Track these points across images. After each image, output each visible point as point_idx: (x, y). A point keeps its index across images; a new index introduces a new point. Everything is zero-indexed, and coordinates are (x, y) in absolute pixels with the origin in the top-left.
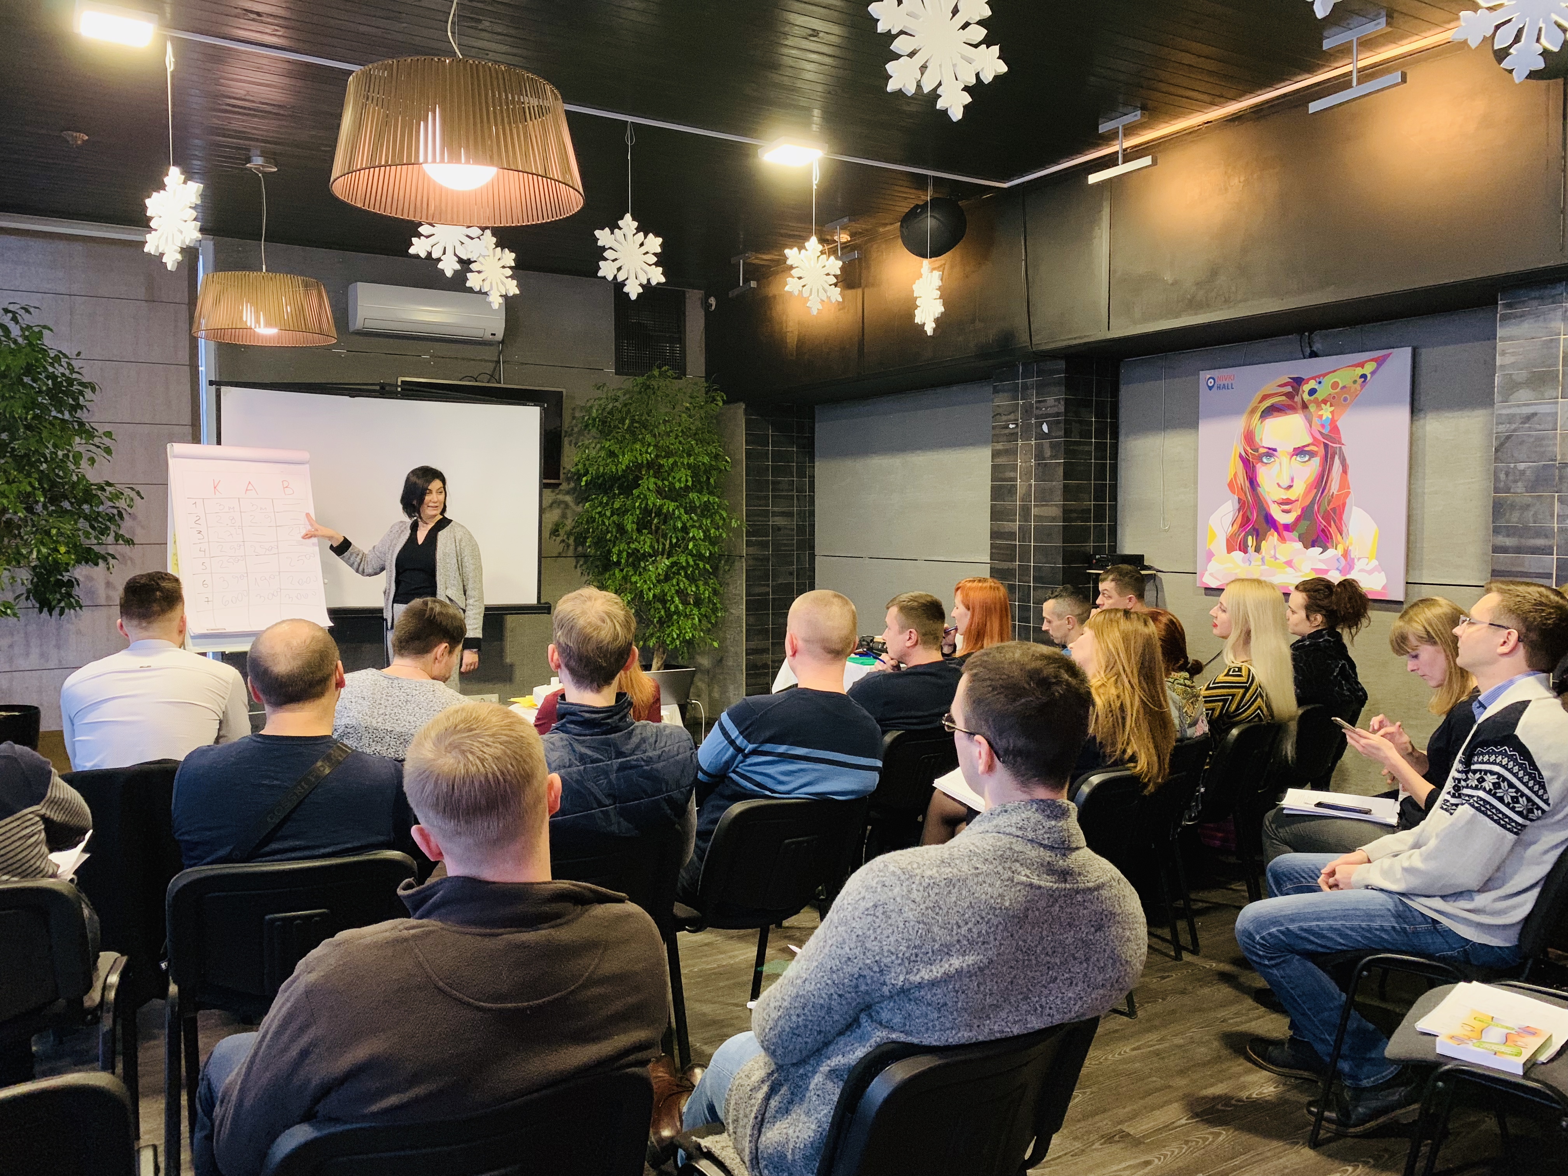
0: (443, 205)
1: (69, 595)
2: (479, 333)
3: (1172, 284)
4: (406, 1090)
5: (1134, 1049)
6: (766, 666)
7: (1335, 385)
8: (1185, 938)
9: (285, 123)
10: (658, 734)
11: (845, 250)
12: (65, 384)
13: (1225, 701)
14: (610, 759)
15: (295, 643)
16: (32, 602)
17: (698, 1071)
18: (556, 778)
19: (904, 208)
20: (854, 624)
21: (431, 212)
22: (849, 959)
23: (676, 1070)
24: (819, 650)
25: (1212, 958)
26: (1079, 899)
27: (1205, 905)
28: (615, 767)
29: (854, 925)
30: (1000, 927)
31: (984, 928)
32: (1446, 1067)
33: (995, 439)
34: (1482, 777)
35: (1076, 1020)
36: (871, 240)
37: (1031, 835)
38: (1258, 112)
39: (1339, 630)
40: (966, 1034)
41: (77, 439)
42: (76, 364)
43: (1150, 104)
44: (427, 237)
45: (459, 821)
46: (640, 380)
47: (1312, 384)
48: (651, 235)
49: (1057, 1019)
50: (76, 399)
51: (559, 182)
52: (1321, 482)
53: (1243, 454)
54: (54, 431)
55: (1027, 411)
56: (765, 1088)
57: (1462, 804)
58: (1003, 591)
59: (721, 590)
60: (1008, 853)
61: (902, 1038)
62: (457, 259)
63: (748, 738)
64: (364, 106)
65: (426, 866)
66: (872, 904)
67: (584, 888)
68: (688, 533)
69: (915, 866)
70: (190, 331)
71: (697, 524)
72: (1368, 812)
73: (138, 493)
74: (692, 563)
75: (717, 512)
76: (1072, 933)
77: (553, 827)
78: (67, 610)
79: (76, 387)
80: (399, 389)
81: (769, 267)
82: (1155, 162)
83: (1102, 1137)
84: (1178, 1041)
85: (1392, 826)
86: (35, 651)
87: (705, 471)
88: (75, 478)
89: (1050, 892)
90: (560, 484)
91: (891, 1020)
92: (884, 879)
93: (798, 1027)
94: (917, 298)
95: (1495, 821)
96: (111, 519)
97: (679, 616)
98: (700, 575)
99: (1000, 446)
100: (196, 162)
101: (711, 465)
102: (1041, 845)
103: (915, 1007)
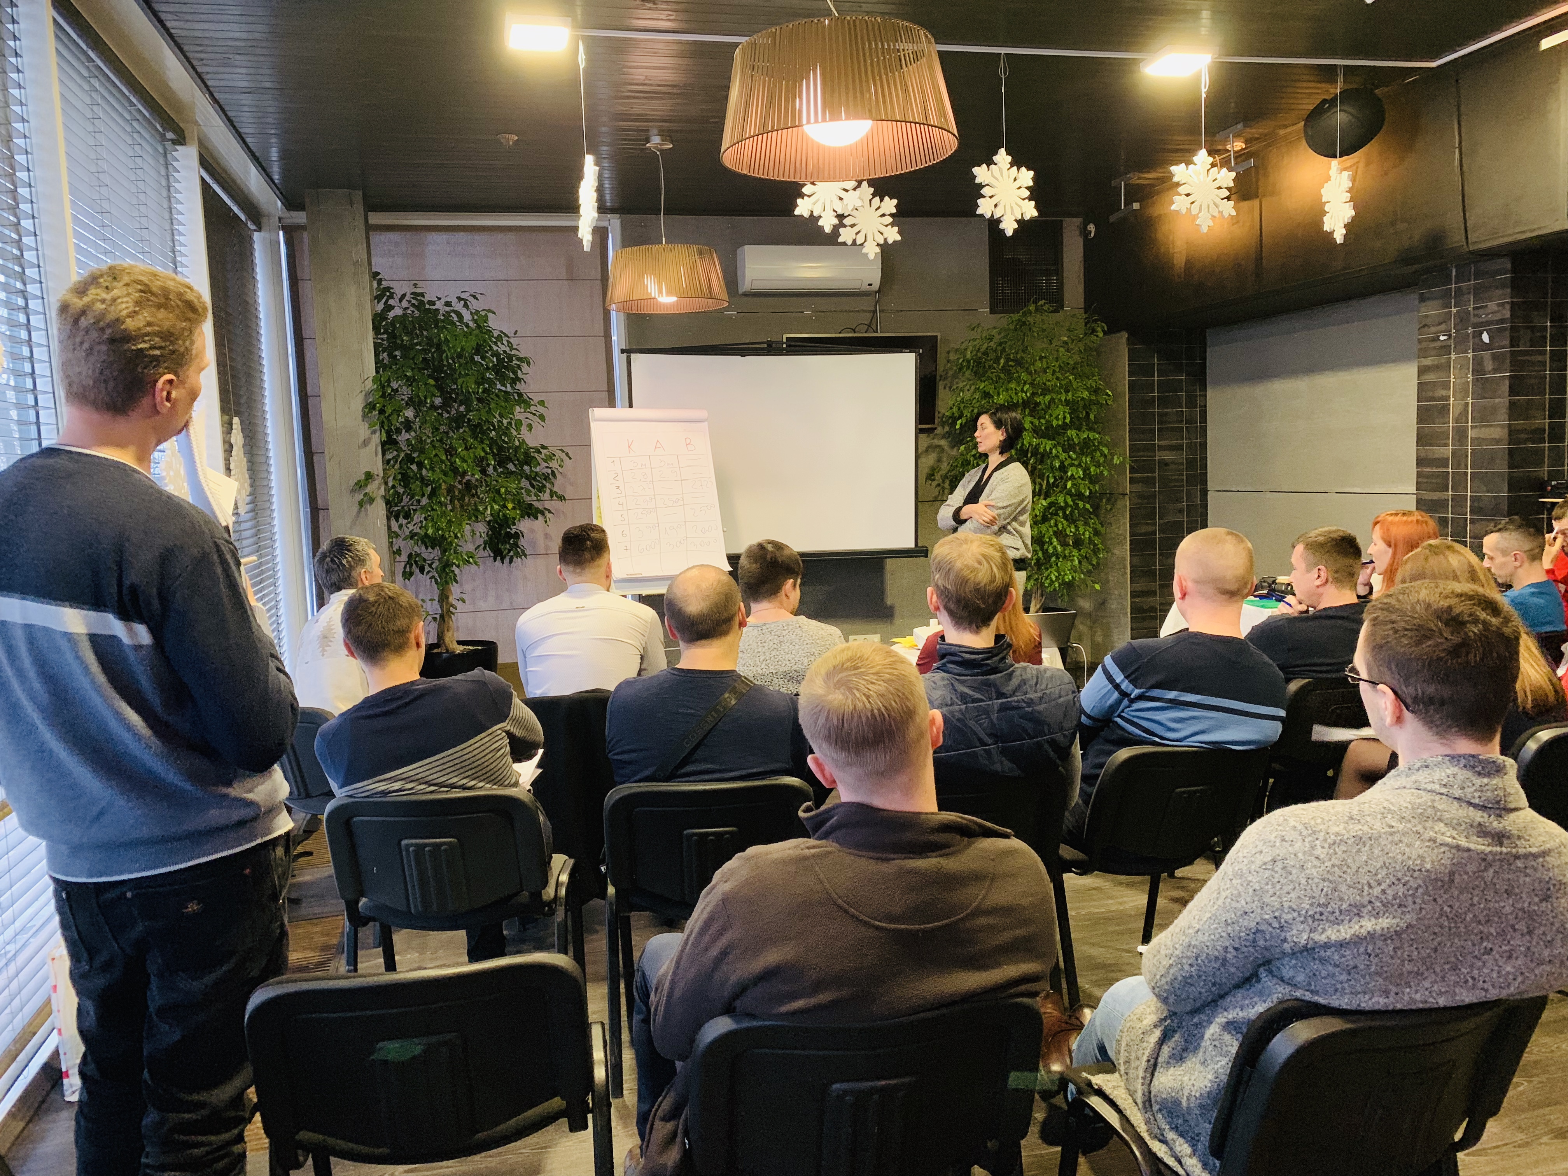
0: (821, 162)
1: (516, 545)
2: (857, 285)
6: (1152, 609)
9: (679, 101)
10: (1039, 676)
11: (1240, 159)
12: (506, 360)
14: (991, 699)
15: (704, 586)
16: (488, 552)
17: (1087, 1011)
18: (937, 715)
19: (1309, 105)
21: (809, 171)
22: (1245, 913)
23: (1065, 1009)
24: (1211, 591)
26: (1520, 865)
28: (996, 707)
29: (1250, 879)
30: (1421, 891)
31: (1401, 890)
33: (1423, 353)
35: (1516, 998)
36: (1269, 145)
37: (1458, 793)
41: (518, 409)
42: (514, 341)
44: (810, 196)
46: (1015, 317)
48: (1023, 169)
50: (515, 373)
51: (933, 126)
54: (499, 402)
55: (1463, 320)
56: (1157, 1033)
58: (1432, 523)
59: (1103, 530)
60: (1429, 811)
61: (1308, 996)
62: (835, 215)
63: (1134, 682)
64: (750, 76)
65: (822, 793)
66: (1270, 858)
67: (970, 821)
68: (1066, 472)
69: (1319, 821)
70: (604, 304)
71: (1076, 463)
73: (567, 454)
74: (1070, 502)
75: (1097, 449)
76: (1510, 902)
77: (937, 763)
78: (515, 559)
79: (515, 362)
80: (785, 346)
81: (1153, 186)
86: (492, 595)
87: (1085, 407)
88: (517, 443)
89: (1484, 856)
90: (936, 429)
91: (1294, 977)
92: (1284, 833)
93: (1191, 976)
94: (1325, 203)
96: (546, 477)
97: (1058, 558)
98: (1080, 515)
99: (1428, 362)
100: (605, 148)
101: (1091, 400)
102: (1470, 804)
103: (1320, 967)
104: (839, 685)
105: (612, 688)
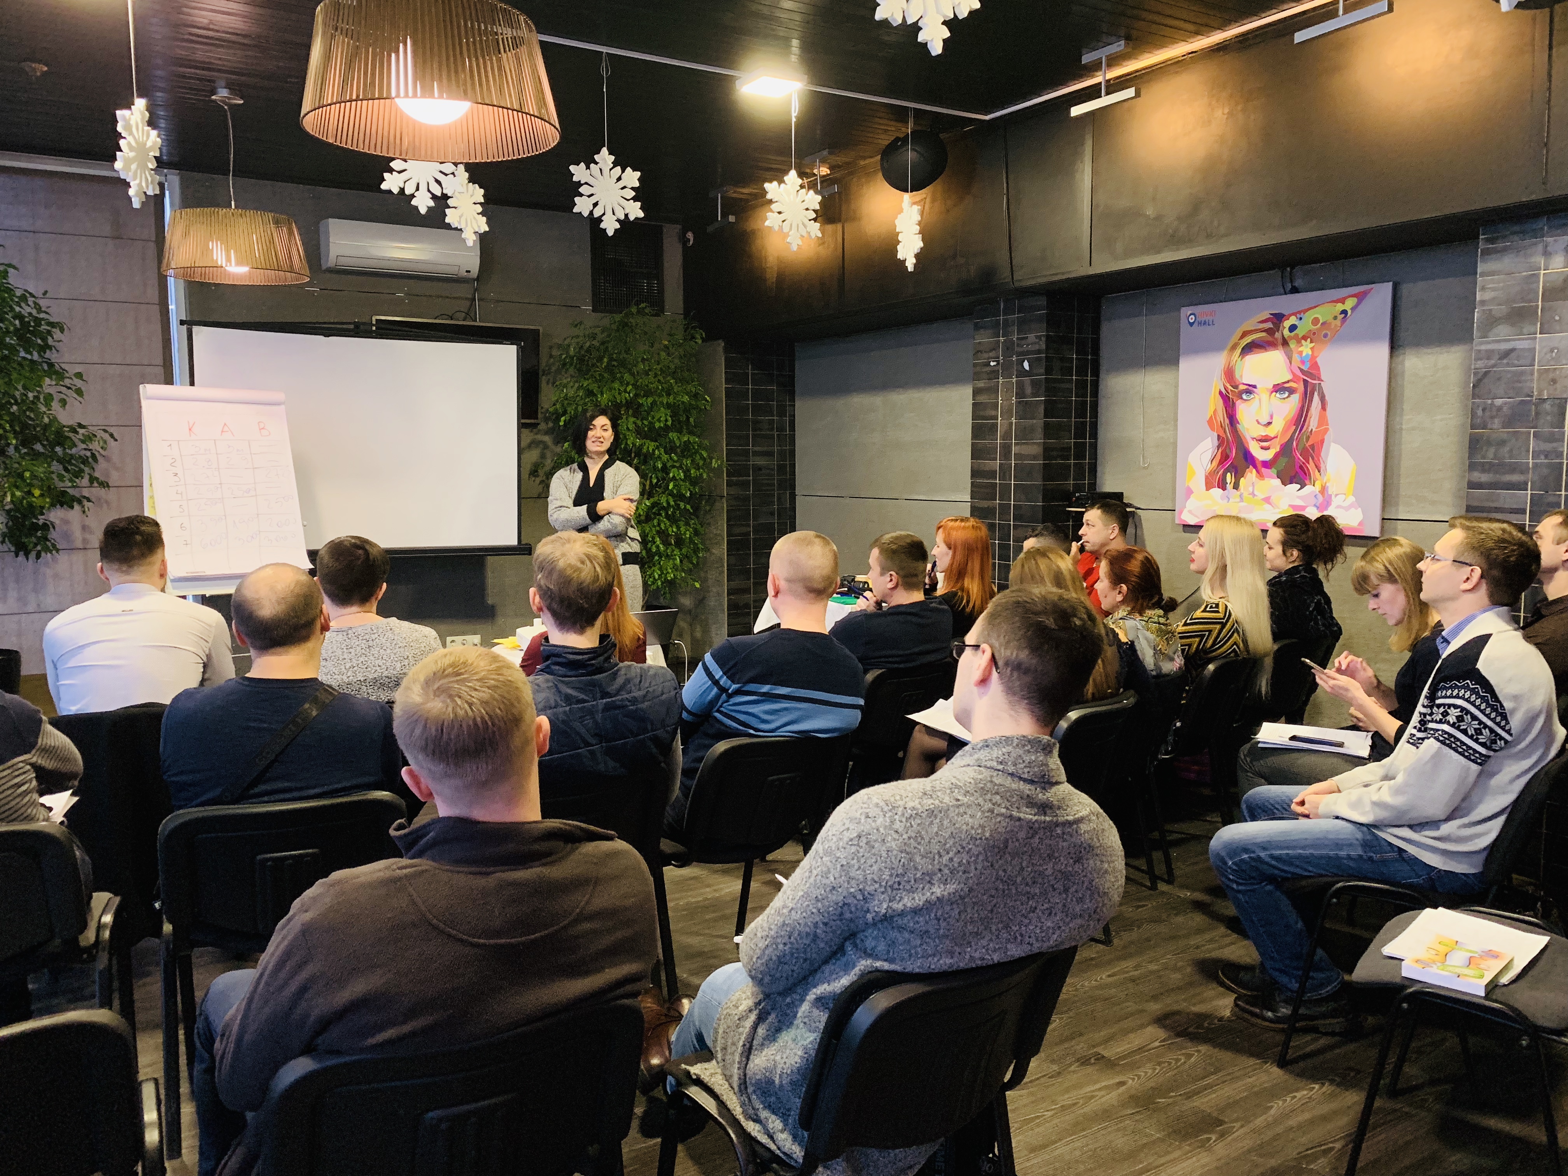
0: (417, 140)
1: (45, 538)
2: (454, 270)
3: (1154, 219)
4: (404, 1022)
5: (1109, 976)
6: (747, 606)
7: (1316, 321)
8: (1160, 869)
9: (250, 53)
10: (642, 676)
11: (825, 184)
12: (32, 324)
13: (1202, 636)
14: (596, 699)
15: (279, 587)
16: (8, 546)
17: (685, 1002)
18: (544, 721)
19: (885, 141)
20: (836, 564)
21: (404, 147)
22: (834, 888)
23: (664, 1001)
24: (800, 588)
25: (1187, 887)
26: (1059, 832)
27: (1180, 836)
28: (600, 707)
30: (981, 858)
31: (965, 857)
32: (1411, 990)
33: (976, 377)
34: (1446, 711)
35: (1055, 949)
36: (851, 173)
37: (1011, 769)
38: (1243, 40)
39: (1315, 566)
40: (949, 961)
41: (47, 381)
42: (43, 303)
43: (1134, 33)
44: (400, 172)
45: (448, 764)
46: (618, 317)
47: (1293, 320)
48: (629, 169)
49: (1036, 947)
50: (44, 339)
51: (535, 116)
52: (1300, 419)
53: (1224, 391)
54: (23, 372)
55: (1009, 348)
56: (753, 1017)
57: (1428, 738)
58: (984, 532)
59: (701, 530)
60: (989, 785)
61: (886, 966)
62: (430, 196)
63: (732, 678)
64: (333, 36)
66: (855, 835)
67: (574, 826)
68: (667, 474)
69: (898, 798)
70: (159, 268)
71: (677, 464)
72: (1341, 745)
73: (112, 435)
74: (672, 503)
75: (696, 452)
76: (1051, 865)
77: (541, 766)
78: (43, 554)
79: (44, 327)
80: (374, 328)
81: (747, 201)
82: (1138, 94)
83: (1078, 1060)
84: (1153, 967)
85: (1364, 758)
86: (12, 594)
87: (685, 411)
88: (46, 420)
89: (1031, 825)
90: (538, 424)
91: (876, 947)
92: (868, 810)
93: (785, 955)
94: (898, 233)
95: (1460, 753)
96: (85, 461)
97: (660, 557)
98: (681, 516)
99: (981, 384)
100: (159, 94)
101: (690, 404)
102: (1021, 778)
103: (898, 935)
104: (440, 692)
105: (168, 702)
